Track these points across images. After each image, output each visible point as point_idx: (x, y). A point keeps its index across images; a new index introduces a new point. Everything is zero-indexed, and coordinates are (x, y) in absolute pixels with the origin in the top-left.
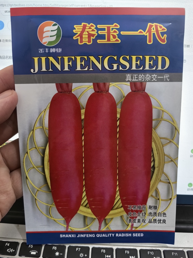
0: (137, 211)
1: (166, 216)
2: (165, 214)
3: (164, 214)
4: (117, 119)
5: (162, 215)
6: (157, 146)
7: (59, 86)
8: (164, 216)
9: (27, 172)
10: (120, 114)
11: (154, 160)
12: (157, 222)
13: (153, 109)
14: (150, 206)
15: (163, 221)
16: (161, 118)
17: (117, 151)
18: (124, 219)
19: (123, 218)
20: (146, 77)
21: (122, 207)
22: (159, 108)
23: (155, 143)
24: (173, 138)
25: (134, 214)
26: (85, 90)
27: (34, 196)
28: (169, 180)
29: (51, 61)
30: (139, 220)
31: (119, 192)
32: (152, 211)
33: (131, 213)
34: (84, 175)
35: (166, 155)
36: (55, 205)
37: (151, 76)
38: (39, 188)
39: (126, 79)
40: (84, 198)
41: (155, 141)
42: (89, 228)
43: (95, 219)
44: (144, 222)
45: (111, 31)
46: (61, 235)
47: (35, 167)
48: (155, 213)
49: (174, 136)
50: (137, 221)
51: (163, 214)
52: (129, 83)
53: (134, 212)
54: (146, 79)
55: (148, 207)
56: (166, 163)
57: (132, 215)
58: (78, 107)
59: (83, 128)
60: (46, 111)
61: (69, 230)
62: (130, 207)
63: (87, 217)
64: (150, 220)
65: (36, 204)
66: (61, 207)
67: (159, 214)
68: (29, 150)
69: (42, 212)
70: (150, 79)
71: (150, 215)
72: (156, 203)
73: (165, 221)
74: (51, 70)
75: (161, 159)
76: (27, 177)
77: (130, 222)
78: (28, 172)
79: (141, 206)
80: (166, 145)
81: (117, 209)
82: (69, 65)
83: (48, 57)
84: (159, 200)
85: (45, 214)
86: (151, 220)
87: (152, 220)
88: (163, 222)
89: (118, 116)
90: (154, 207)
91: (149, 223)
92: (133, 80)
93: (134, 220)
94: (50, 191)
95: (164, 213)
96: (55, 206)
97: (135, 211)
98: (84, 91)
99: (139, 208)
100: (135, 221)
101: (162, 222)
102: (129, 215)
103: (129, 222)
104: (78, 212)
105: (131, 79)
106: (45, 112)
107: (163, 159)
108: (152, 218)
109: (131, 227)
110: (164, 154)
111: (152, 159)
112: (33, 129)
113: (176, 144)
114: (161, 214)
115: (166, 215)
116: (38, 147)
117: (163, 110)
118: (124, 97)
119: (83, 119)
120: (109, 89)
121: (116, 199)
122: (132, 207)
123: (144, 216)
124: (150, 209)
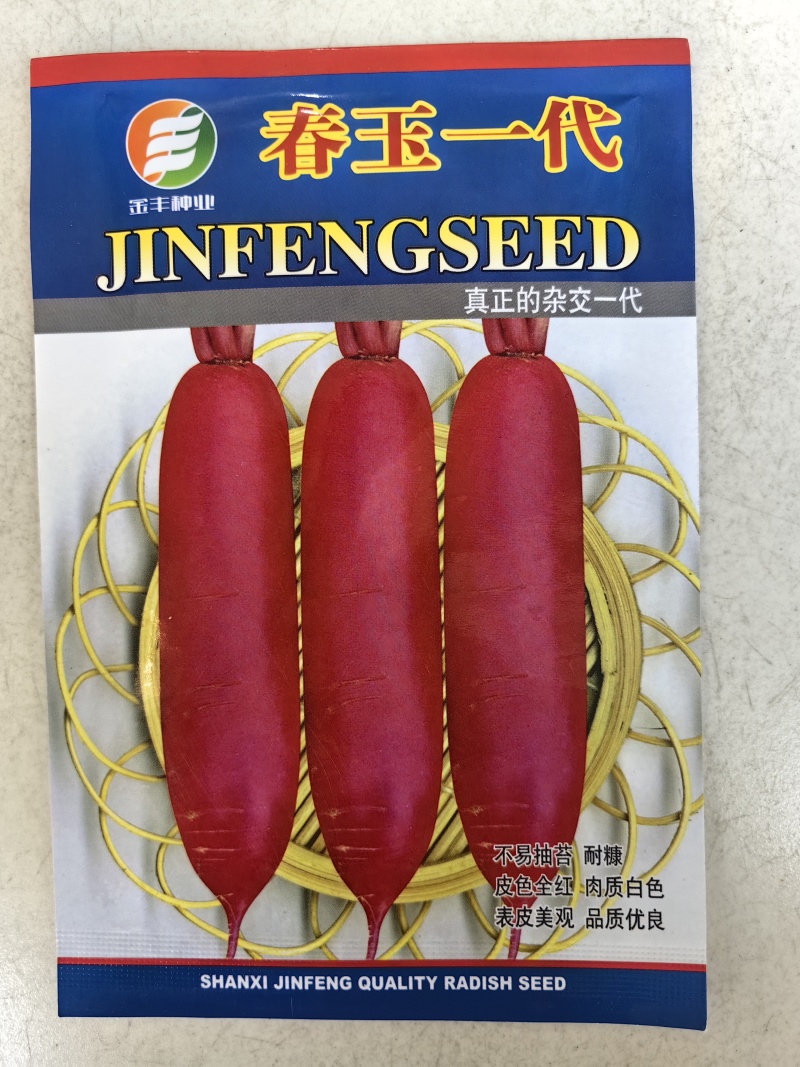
0: (533, 873)
1: (664, 892)
2: (658, 888)
3: (655, 885)
4: (438, 467)
5: (645, 889)
6: (605, 581)
7: (204, 338)
8: (653, 893)
9: (70, 691)
10: (446, 445)
11: (597, 641)
12: (625, 923)
13: (581, 425)
14: (589, 847)
15: (650, 920)
16: (616, 462)
17: (441, 603)
18: (476, 907)
19: (473, 901)
20: (545, 298)
21: (466, 851)
22: (608, 422)
23: (599, 568)
24: (674, 547)
25: (521, 885)
26: (303, 352)
27: (96, 796)
28: (665, 728)
29: (174, 243)
30: (544, 914)
31: (451, 784)
32: (601, 871)
33: (507, 883)
34: (302, 707)
35: (648, 618)
36: (179, 836)
37: (567, 293)
38: (116, 763)
39: (466, 308)
40: (304, 806)
41: (598, 559)
42: (325, 945)
43: (350, 903)
44: (568, 921)
45: (404, 129)
46: (204, 978)
47: (102, 670)
48: (614, 882)
49: (678, 538)
50: (534, 919)
51: (648, 884)
52: (480, 321)
53: (521, 878)
54: (547, 305)
55: (582, 851)
56: (651, 655)
57: (514, 889)
58: (276, 419)
59: (297, 503)
60: (151, 436)
61: (240, 955)
62: (503, 853)
63: (315, 894)
64: (593, 912)
65: (100, 833)
66: (207, 849)
67: (631, 885)
68: (81, 596)
69: (128, 871)
70: (563, 305)
71: (593, 889)
72: (616, 833)
73: (660, 917)
74: (172, 277)
75: (626, 637)
76: (66, 714)
77: (504, 922)
78: (73, 690)
79: (553, 849)
80: (644, 575)
81: (445, 859)
82: (242, 256)
83: (164, 229)
84: (626, 823)
85: (136, 879)
86: (596, 912)
87: (604, 915)
88: (652, 923)
89: (441, 454)
90: (607, 853)
91: (588, 926)
92: (495, 310)
93: (522, 914)
94: (161, 774)
95: (652, 879)
96: (181, 843)
97: (524, 870)
98: (300, 356)
99: (543, 856)
100: (526, 919)
101: (644, 921)
102: (501, 891)
103: (502, 921)
104: (279, 872)
105: (486, 304)
106: (146, 441)
107: (638, 637)
108: (602, 907)
109: (511, 949)
110: (639, 614)
111: (589, 639)
112: (97, 511)
113: (687, 573)
114: (638, 885)
115: (661, 890)
116: (116, 586)
117: (624, 428)
118: (459, 378)
119: (299, 467)
120: (398, 346)
121: (442, 815)
122: (514, 854)
123: (567, 894)
124: (589, 863)
